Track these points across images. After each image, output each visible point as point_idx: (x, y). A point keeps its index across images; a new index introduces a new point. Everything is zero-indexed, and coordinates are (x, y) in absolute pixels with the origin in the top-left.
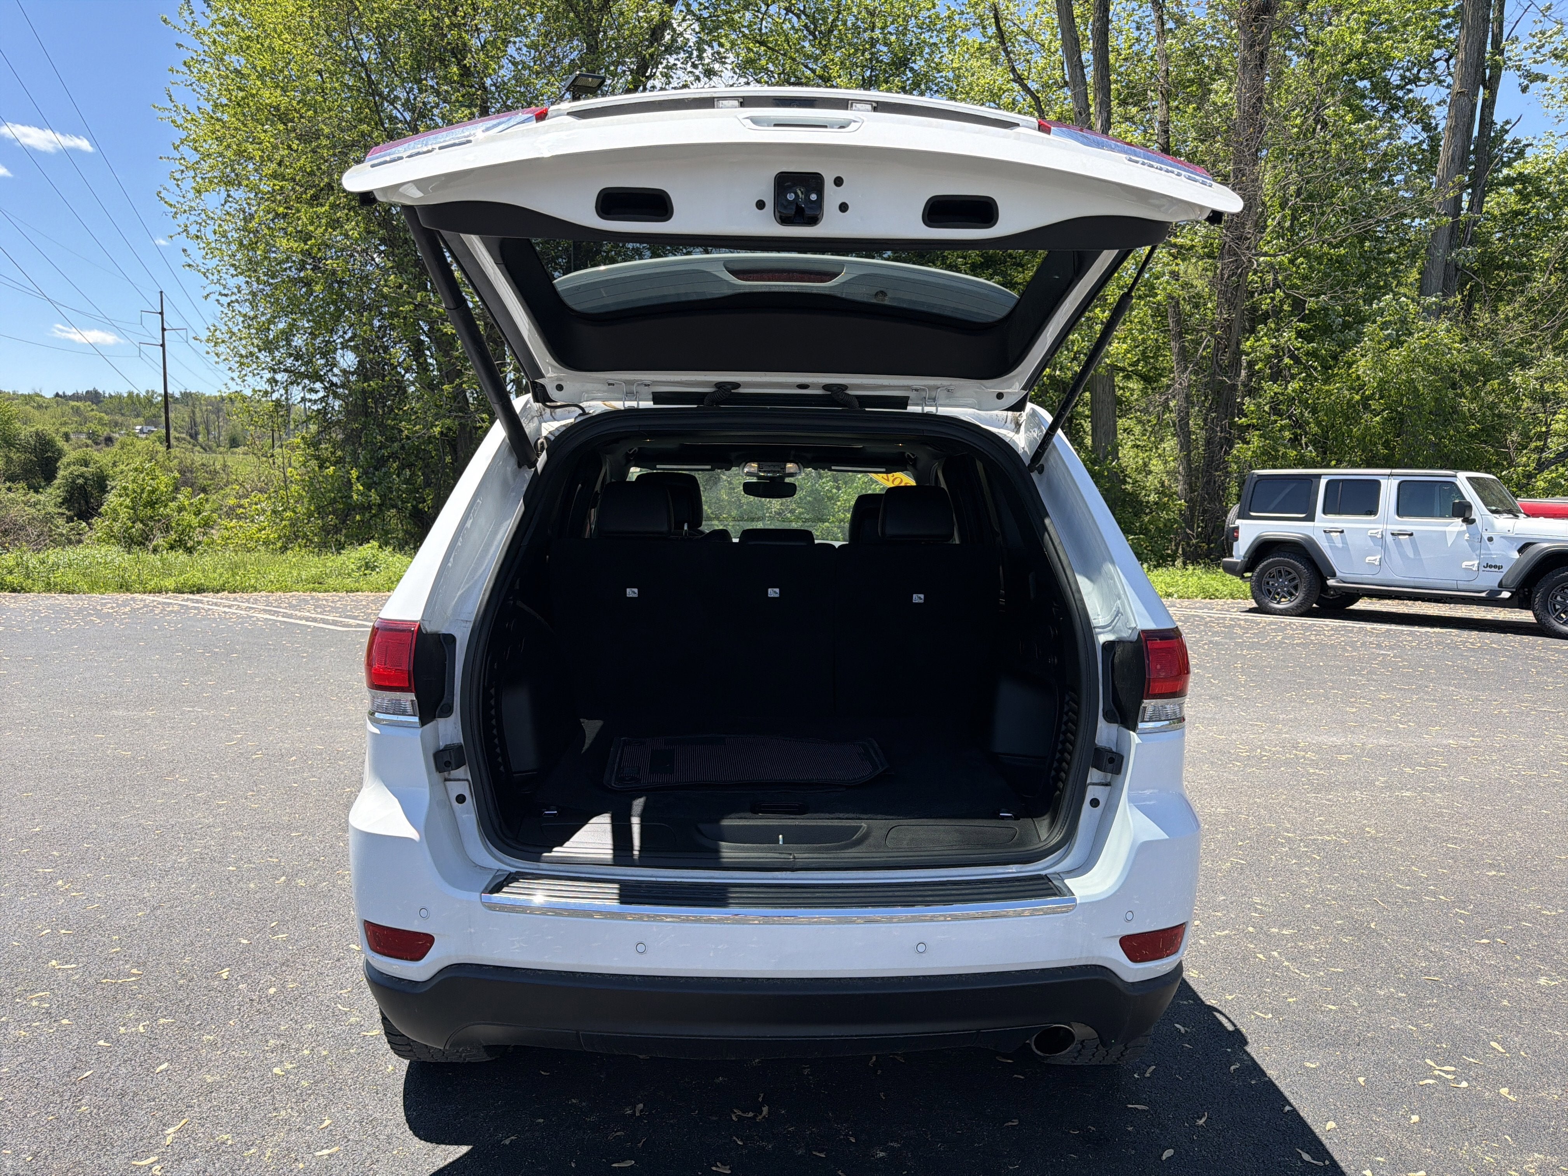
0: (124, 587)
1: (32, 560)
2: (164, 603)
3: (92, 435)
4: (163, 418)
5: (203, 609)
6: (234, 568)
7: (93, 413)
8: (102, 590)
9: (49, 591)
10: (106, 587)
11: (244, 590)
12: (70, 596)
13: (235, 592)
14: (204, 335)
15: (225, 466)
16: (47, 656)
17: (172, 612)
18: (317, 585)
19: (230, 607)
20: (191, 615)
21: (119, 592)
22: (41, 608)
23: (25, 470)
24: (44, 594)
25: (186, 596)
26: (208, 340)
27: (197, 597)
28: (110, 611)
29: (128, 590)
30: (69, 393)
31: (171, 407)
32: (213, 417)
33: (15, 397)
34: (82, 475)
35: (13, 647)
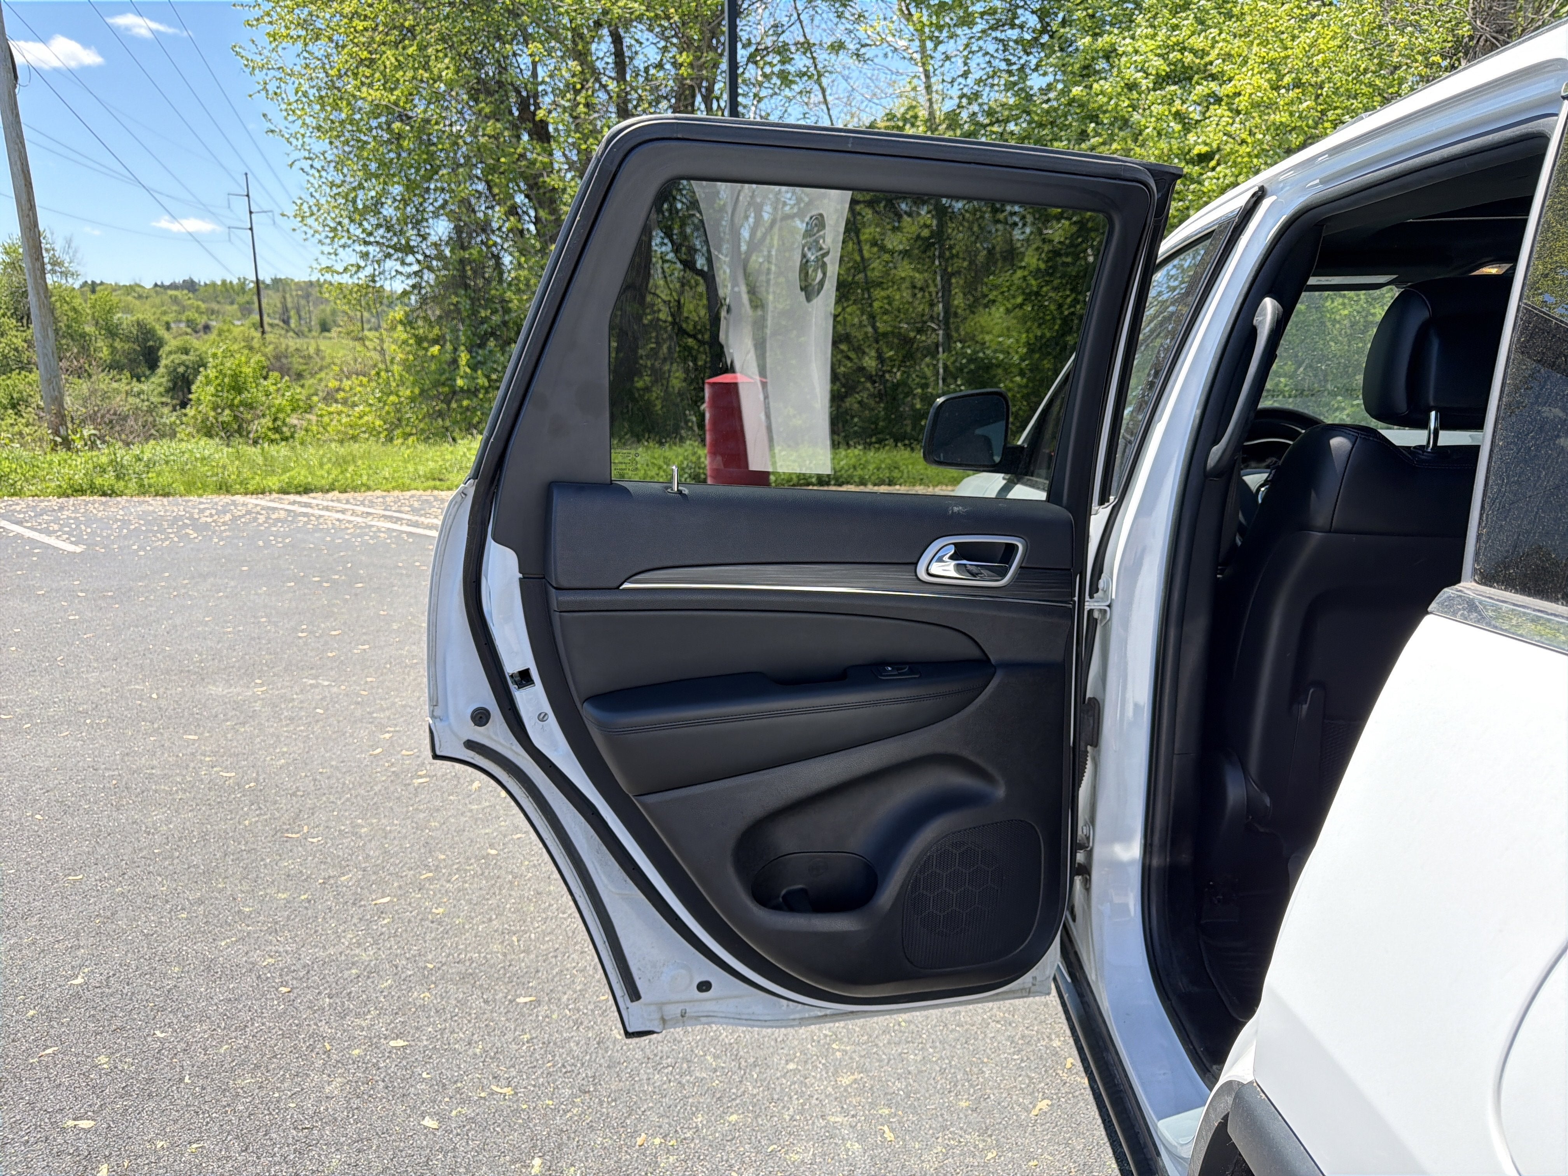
0: (224, 488)
1: (126, 456)
2: (269, 508)
3: (190, 323)
4: (256, 305)
5: (313, 515)
6: (342, 462)
7: (190, 302)
8: (200, 492)
9: (144, 494)
10: (205, 487)
11: (355, 489)
12: (165, 500)
13: (346, 492)
14: (291, 210)
15: (318, 351)
16: (131, 589)
17: (278, 520)
18: (438, 483)
19: (343, 512)
20: (300, 525)
21: (219, 494)
22: (131, 518)
23: (130, 360)
24: (135, 499)
25: (292, 497)
26: (295, 216)
27: (305, 498)
28: (209, 520)
29: (228, 491)
30: (167, 283)
31: (263, 293)
32: (303, 302)
33: (117, 288)
34: (182, 363)
35: (91, 576)
